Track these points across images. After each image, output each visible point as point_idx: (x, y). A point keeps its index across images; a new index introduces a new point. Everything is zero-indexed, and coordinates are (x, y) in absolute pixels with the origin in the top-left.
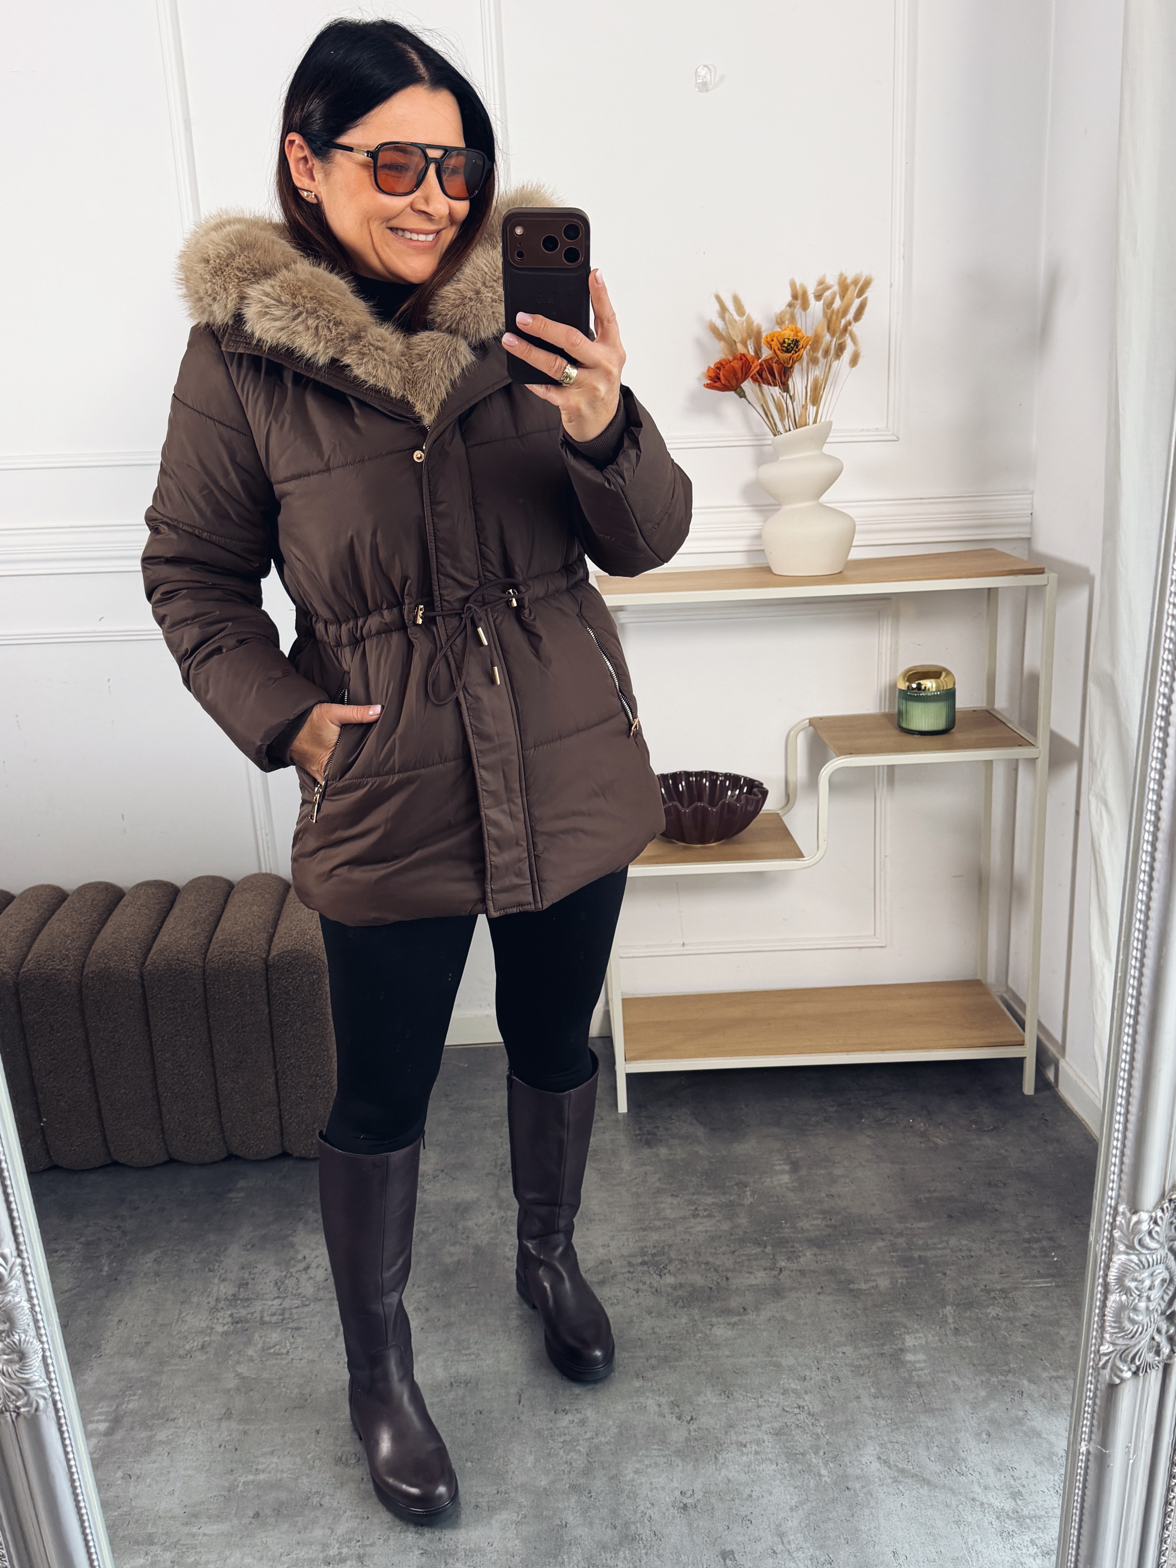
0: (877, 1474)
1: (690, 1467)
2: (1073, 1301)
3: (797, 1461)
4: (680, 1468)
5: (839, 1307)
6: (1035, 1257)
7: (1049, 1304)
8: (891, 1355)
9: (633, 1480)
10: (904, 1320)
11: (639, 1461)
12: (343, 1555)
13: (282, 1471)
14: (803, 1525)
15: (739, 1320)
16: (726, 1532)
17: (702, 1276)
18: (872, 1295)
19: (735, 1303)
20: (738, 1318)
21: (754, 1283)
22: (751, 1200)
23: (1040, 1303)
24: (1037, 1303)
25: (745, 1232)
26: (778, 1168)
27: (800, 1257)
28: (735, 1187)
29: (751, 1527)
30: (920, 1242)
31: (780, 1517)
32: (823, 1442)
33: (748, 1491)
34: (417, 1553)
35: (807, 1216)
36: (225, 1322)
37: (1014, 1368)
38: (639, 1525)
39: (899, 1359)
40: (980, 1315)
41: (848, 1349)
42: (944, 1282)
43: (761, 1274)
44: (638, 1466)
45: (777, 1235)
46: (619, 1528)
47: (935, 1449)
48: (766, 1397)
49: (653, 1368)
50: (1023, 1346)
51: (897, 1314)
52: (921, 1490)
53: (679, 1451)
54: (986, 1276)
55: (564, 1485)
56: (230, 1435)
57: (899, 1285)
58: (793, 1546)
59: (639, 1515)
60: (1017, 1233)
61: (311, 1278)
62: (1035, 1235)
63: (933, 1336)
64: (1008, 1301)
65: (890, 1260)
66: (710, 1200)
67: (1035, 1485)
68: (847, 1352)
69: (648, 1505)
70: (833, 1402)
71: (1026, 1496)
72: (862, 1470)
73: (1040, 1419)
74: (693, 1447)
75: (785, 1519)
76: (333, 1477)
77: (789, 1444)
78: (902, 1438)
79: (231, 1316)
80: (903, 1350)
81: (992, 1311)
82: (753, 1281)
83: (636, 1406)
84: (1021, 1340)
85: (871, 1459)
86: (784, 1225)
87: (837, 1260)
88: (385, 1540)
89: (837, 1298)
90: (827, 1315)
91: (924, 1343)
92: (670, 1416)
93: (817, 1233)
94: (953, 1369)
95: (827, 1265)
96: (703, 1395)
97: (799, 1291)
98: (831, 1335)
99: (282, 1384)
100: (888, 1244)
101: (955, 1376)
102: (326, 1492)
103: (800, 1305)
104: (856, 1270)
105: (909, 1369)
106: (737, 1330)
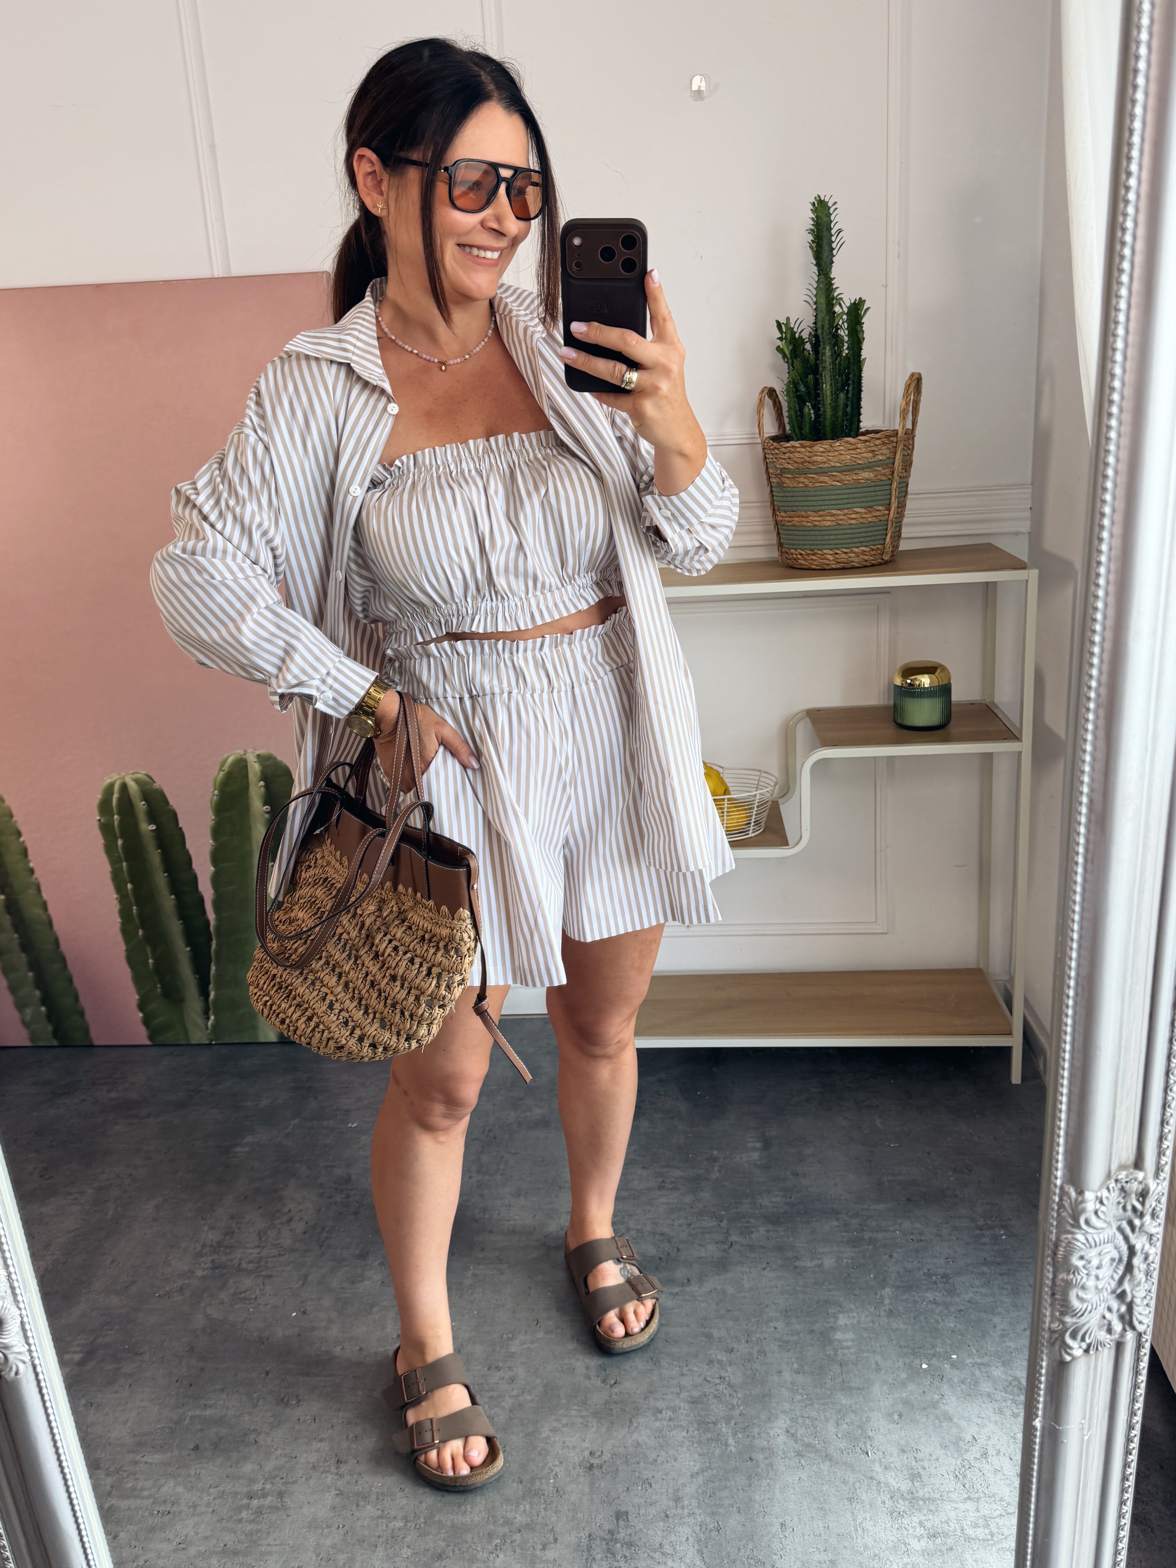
0: (782, 1447)
1: (604, 1429)
2: (1012, 1290)
3: (707, 1430)
4: (594, 1429)
5: (780, 1283)
6: (984, 1244)
7: (989, 1292)
8: (821, 1333)
9: (548, 1438)
10: (842, 1299)
11: (557, 1420)
12: (266, 1490)
13: (228, 1408)
14: (700, 1491)
15: (681, 1291)
16: (625, 1494)
17: (655, 1246)
18: (814, 1272)
19: (681, 1273)
20: (681, 1289)
23: (980, 1290)
24: (976, 1289)
25: (705, 1206)
26: (750, 1145)
27: (752, 1232)
28: (705, 1162)
29: (650, 1490)
30: (874, 1224)
31: (679, 1483)
32: (736, 1412)
33: (654, 1456)
34: (333, 1493)
35: (769, 1193)
36: (207, 1266)
37: (939, 1352)
39: (828, 1337)
40: (917, 1299)
41: (780, 1325)
42: (890, 1264)
43: (710, 1247)
44: (555, 1424)
45: (735, 1210)
46: (524, 1482)
47: (845, 1426)
48: (690, 1366)
50: (953, 1332)
51: (834, 1293)
52: (822, 1466)
53: (597, 1413)
54: (931, 1261)
56: (188, 1371)
57: (843, 1264)
58: (686, 1511)
59: (546, 1471)
60: (973, 1220)
61: (291, 1230)
63: (866, 1316)
64: (948, 1286)
65: (840, 1240)
66: (678, 1173)
67: (936, 1468)
68: (779, 1327)
69: (557, 1463)
70: (755, 1375)
71: (924, 1478)
72: (769, 1442)
73: (955, 1404)
74: (611, 1410)
75: (684, 1485)
76: (273, 1416)
77: (703, 1413)
78: (814, 1414)
79: (213, 1261)
80: (833, 1329)
81: (930, 1296)
82: (703, 1254)
83: (565, 1367)
84: (952, 1325)
85: (780, 1432)
86: (744, 1200)
87: (788, 1238)
88: (306, 1479)
89: (781, 1274)
90: (767, 1290)
91: (856, 1322)
92: (596, 1379)
93: (775, 1210)
94: (879, 1349)
95: (777, 1242)
96: (631, 1360)
97: (745, 1266)
98: (767, 1310)
99: (245, 1327)
100: (842, 1224)
101: (879, 1357)
102: (263, 1430)
103: (743, 1279)
104: (804, 1248)
105: (836, 1347)
106: (677, 1300)
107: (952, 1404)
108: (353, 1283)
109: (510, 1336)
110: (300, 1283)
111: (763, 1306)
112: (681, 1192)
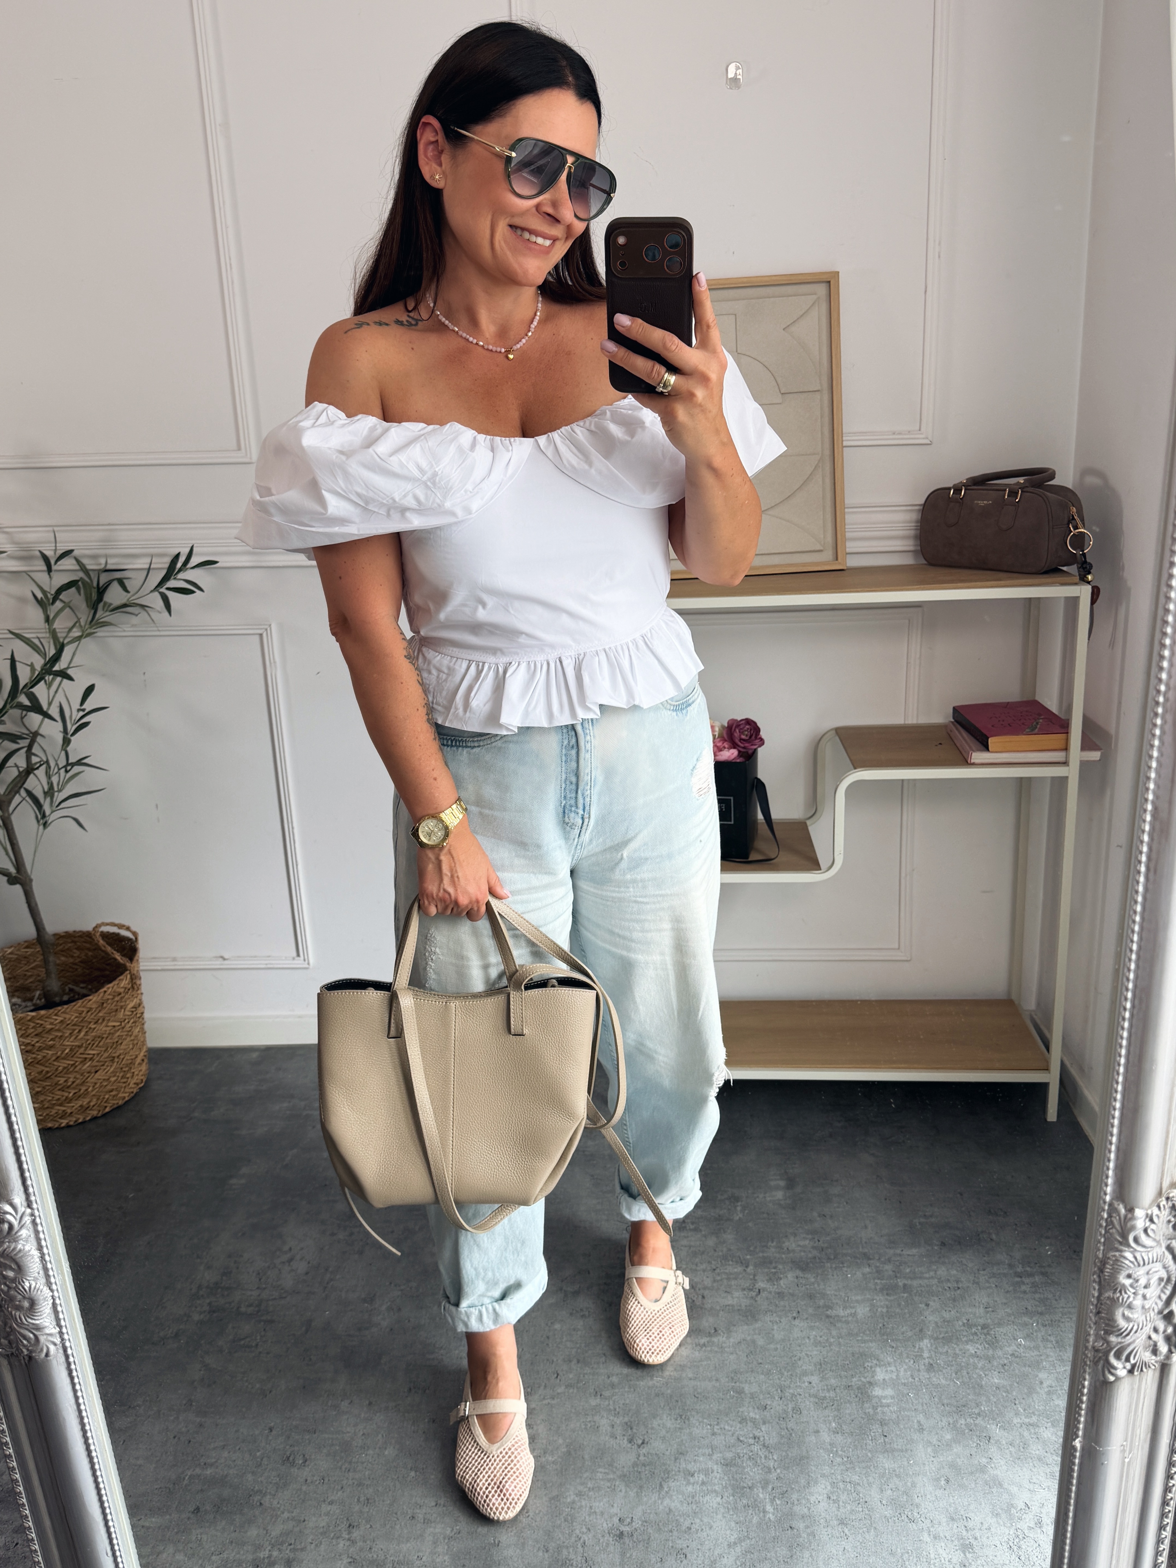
0: (823, 1515)
1: (632, 1494)
2: (1057, 1342)
3: (743, 1495)
4: (622, 1494)
5: (813, 1334)
6: (1025, 1292)
7: (1032, 1344)
8: (859, 1388)
9: (574, 1502)
10: (878, 1352)
11: (582, 1484)
12: (273, 1559)
15: (708, 1342)
18: (847, 1322)
20: (708, 1339)
21: (730, 1302)
23: (1023, 1342)
24: (1019, 1342)
25: (730, 1250)
26: (773, 1183)
27: (781, 1279)
28: (727, 1202)
29: (685, 1562)
30: (908, 1270)
31: (716, 1553)
32: (773, 1476)
33: (687, 1523)
34: (345, 1562)
35: (795, 1235)
36: (204, 1309)
37: (984, 1411)
38: (571, 1551)
39: (866, 1392)
40: (957, 1352)
41: (815, 1379)
42: (927, 1313)
43: (736, 1294)
44: (580, 1488)
45: (761, 1255)
47: (890, 1491)
48: (722, 1425)
49: (613, 1386)
50: (998, 1388)
51: (870, 1344)
52: (867, 1536)
53: (625, 1476)
54: (970, 1310)
56: (186, 1427)
57: (878, 1314)
59: (573, 1539)
60: (1011, 1266)
61: (292, 1270)
63: (905, 1371)
64: (989, 1338)
65: (873, 1287)
67: (988, 1538)
68: (813, 1382)
69: (584, 1530)
70: (791, 1434)
71: (976, 1549)
72: (809, 1509)
73: (1005, 1467)
74: (640, 1472)
75: (721, 1556)
76: (278, 1476)
77: (738, 1476)
78: (855, 1478)
79: (210, 1304)
80: (871, 1384)
81: (971, 1348)
82: (729, 1301)
83: (589, 1425)
84: (996, 1381)
85: (820, 1498)
86: (770, 1244)
87: (819, 1285)
88: (316, 1545)
89: (813, 1324)
90: (800, 1341)
91: (895, 1377)
92: (622, 1438)
93: (803, 1254)
94: (920, 1408)
95: (807, 1289)
96: (658, 1418)
97: (775, 1315)
98: (800, 1363)
99: (245, 1379)
100: (874, 1270)
101: (921, 1415)
102: (268, 1491)
103: (773, 1330)
104: (836, 1295)
105: (875, 1404)
106: (705, 1351)
107: (1001, 1468)
108: (360, 1329)
110: (304, 1329)
111: (796, 1358)
112: (703, 1233)
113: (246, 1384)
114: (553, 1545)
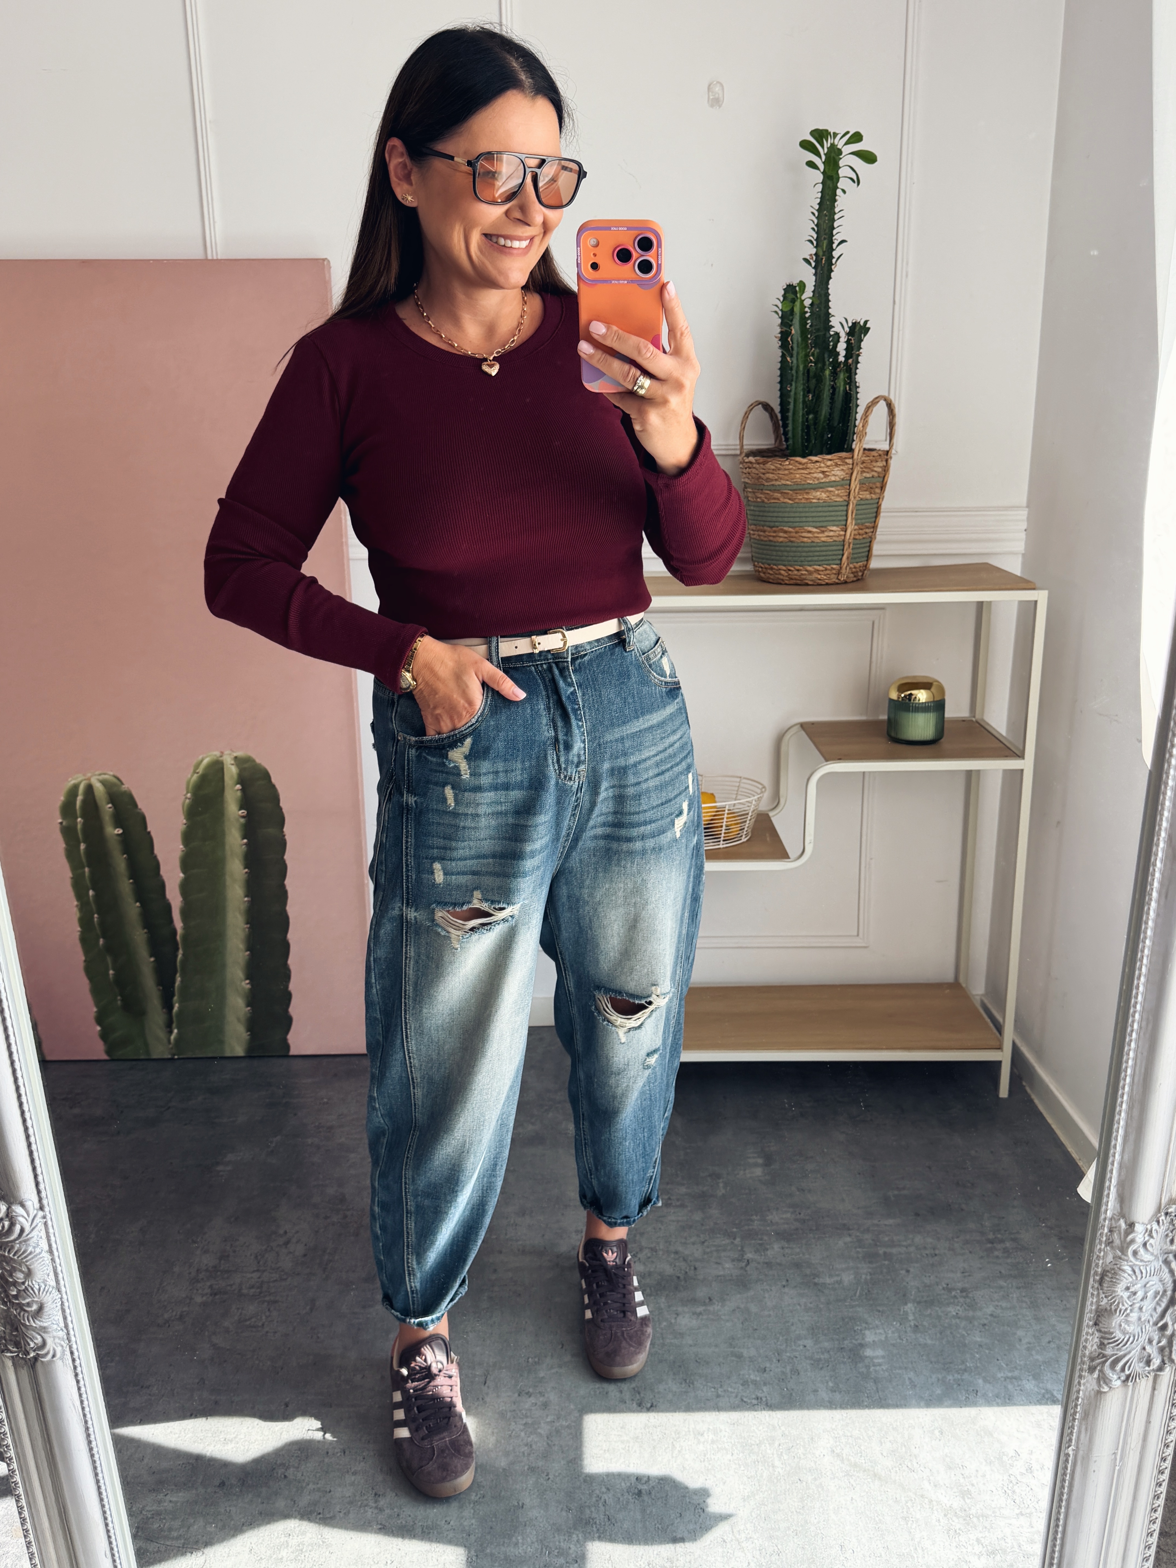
0: (830, 1467)
1: (647, 1454)
2: (1031, 1303)
3: (752, 1452)
4: (636, 1454)
5: (803, 1301)
6: (997, 1257)
7: (1009, 1305)
8: (850, 1350)
10: (866, 1316)
11: (598, 1446)
13: (249, 1442)
14: (754, 1516)
15: (704, 1310)
16: (679, 1519)
17: (671, 1265)
18: (835, 1289)
19: (701, 1292)
20: (704, 1308)
21: (721, 1273)
22: (723, 1191)
23: (1000, 1304)
24: (996, 1303)
25: (716, 1224)
26: (751, 1161)
27: (768, 1249)
28: (709, 1179)
30: (886, 1239)
32: (779, 1433)
35: (777, 1209)
36: (204, 1292)
37: (970, 1367)
38: (593, 1509)
39: (858, 1354)
40: (940, 1314)
41: (809, 1343)
42: (906, 1279)
43: (729, 1265)
45: (746, 1227)
46: (573, 1511)
47: (889, 1445)
48: (725, 1387)
50: (980, 1346)
51: (858, 1309)
52: (872, 1485)
53: (637, 1438)
54: (948, 1275)
55: (524, 1466)
57: (863, 1280)
58: (743, 1536)
59: (594, 1499)
60: (982, 1233)
61: (290, 1253)
62: (999, 1236)
63: (893, 1332)
64: (968, 1300)
65: (855, 1255)
66: (683, 1190)
67: (984, 1484)
68: (808, 1346)
69: (605, 1490)
70: (791, 1394)
71: (974, 1495)
72: (815, 1462)
73: (993, 1419)
74: (652, 1434)
77: (745, 1435)
78: (856, 1432)
79: (211, 1287)
80: (862, 1346)
81: (952, 1310)
83: (598, 1392)
84: (979, 1339)
85: (825, 1452)
86: (754, 1217)
87: (804, 1254)
88: (345, 1513)
89: (802, 1292)
90: (791, 1308)
91: (883, 1339)
92: (631, 1402)
93: (786, 1226)
94: (910, 1366)
95: (794, 1259)
96: (664, 1383)
97: (765, 1283)
98: (793, 1328)
99: (256, 1357)
100: (855, 1240)
101: (912, 1373)
102: (291, 1464)
103: (765, 1297)
104: (822, 1264)
105: (867, 1364)
106: (702, 1319)
108: (364, 1307)
109: (536, 1360)
110: (308, 1308)
111: (789, 1324)
112: (689, 1209)
113: (257, 1362)
114: (576, 1505)
